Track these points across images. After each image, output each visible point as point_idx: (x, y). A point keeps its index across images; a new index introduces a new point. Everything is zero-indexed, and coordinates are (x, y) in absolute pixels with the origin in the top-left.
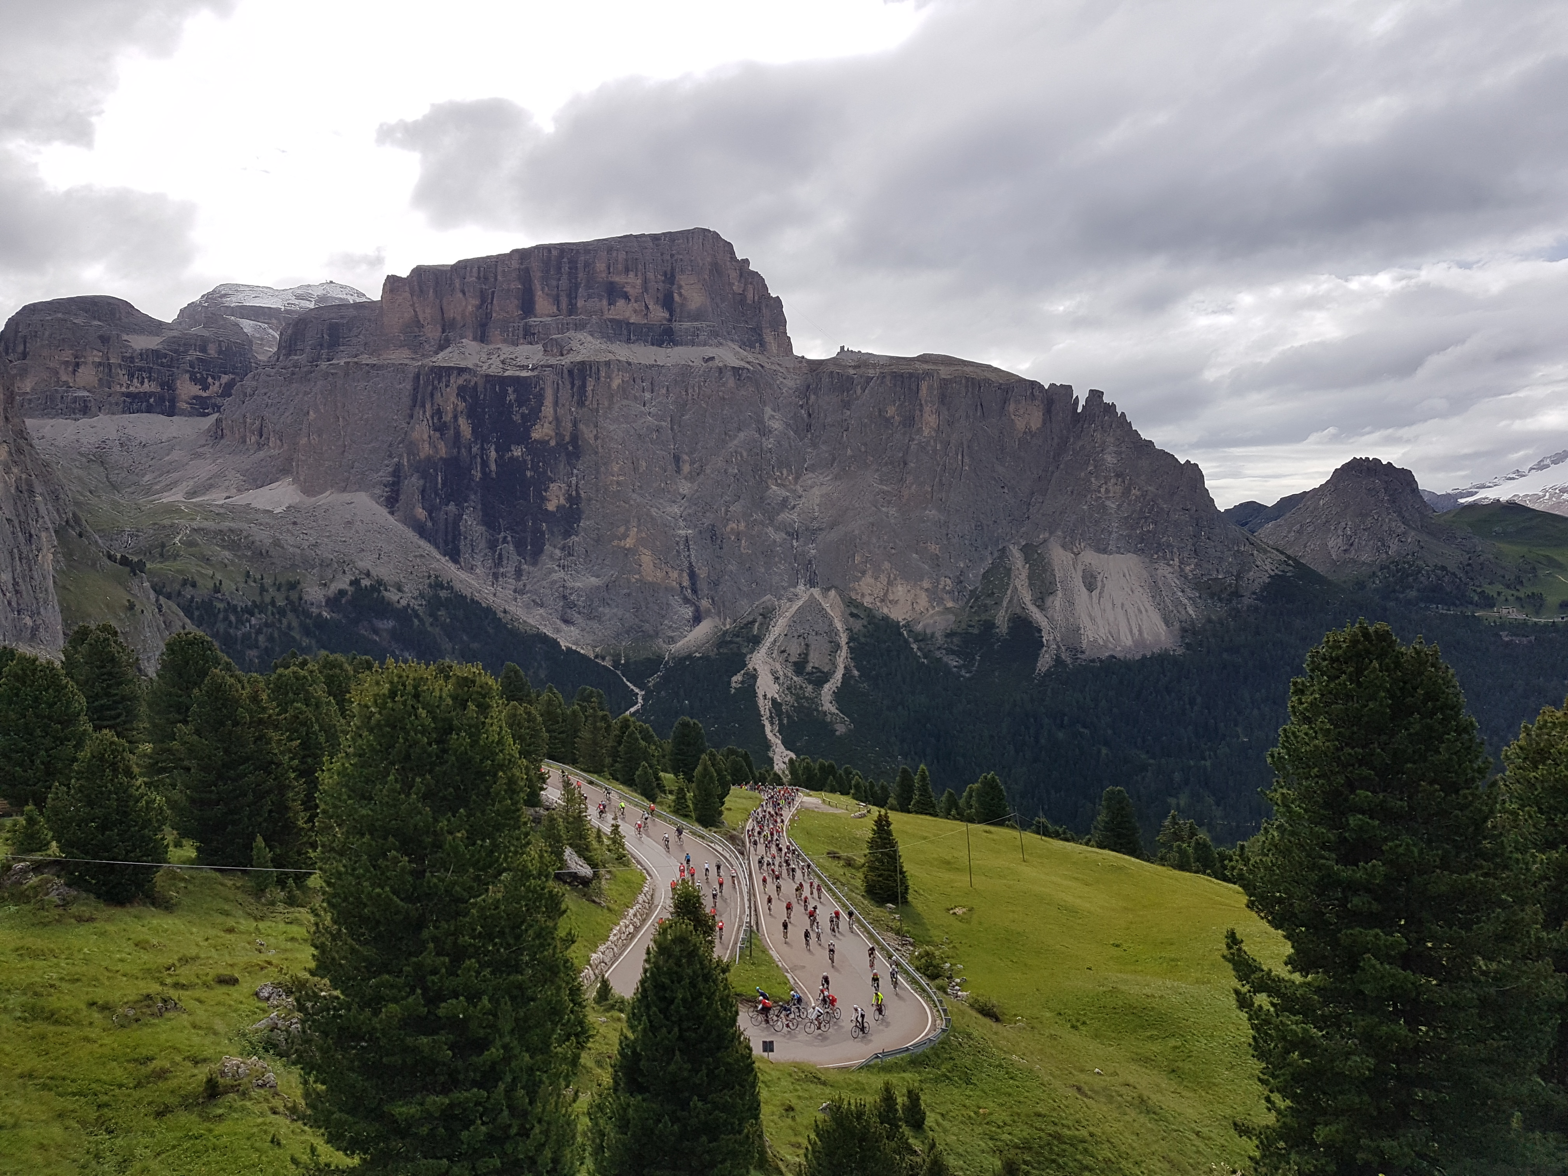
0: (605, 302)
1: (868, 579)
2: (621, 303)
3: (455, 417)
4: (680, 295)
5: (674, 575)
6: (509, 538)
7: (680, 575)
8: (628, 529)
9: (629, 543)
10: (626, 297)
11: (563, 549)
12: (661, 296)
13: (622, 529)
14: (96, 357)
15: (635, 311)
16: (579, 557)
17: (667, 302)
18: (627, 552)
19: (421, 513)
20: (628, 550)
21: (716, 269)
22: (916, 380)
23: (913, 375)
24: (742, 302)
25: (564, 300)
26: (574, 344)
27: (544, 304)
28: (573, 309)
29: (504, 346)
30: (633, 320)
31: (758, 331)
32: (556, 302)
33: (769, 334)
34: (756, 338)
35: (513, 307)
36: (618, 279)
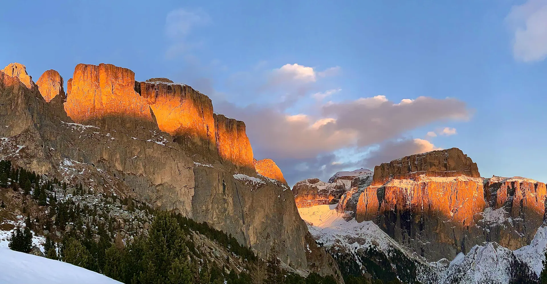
0: (429, 167)
1: (504, 239)
2: (433, 167)
4: (449, 164)
5: (450, 240)
6: (406, 232)
7: (452, 240)
8: (437, 227)
9: (437, 231)
10: (435, 165)
11: (420, 234)
12: (444, 165)
13: (436, 227)
15: (437, 169)
16: (425, 236)
17: (445, 166)
18: (437, 234)
19: (385, 226)
20: (438, 233)
21: (459, 157)
22: (513, 183)
23: (512, 182)
24: (466, 165)
25: (419, 167)
26: (422, 178)
27: (413, 169)
28: (421, 169)
29: (404, 180)
30: (437, 171)
31: (470, 171)
32: (417, 167)
33: (473, 172)
34: (470, 173)
35: (406, 170)
36: (432, 161)
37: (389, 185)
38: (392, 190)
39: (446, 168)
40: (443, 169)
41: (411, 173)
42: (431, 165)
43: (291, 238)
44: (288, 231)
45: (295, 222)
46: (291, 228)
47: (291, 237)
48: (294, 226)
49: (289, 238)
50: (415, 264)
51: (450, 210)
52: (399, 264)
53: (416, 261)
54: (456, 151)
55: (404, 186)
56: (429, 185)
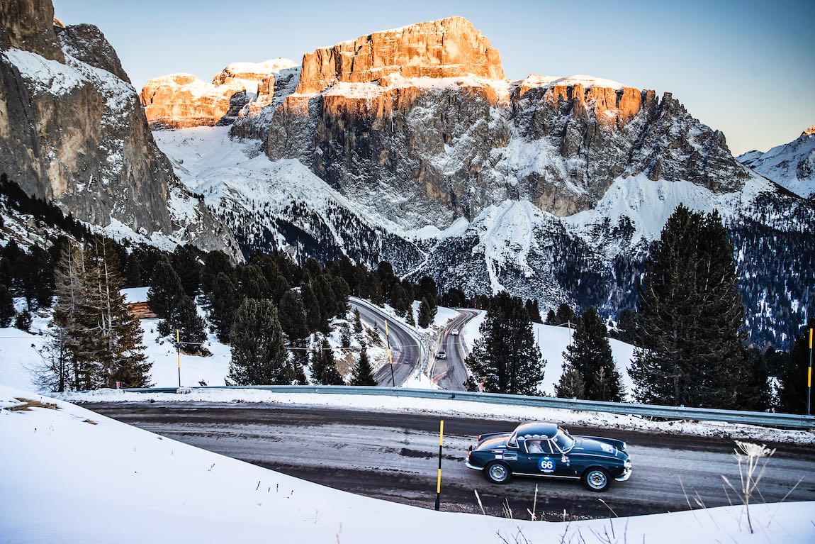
0: (407, 57)
1: (545, 196)
2: (415, 57)
4: (445, 51)
5: (444, 195)
7: (447, 196)
8: (420, 173)
9: (420, 180)
10: (418, 54)
12: (435, 52)
13: (417, 173)
14: (180, 101)
15: (423, 61)
17: (439, 55)
19: (322, 168)
21: (464, 37)
22: (570, 89)
23: (568, 87)
24: (478, 53)
25: (388, 58)
26: (392, 80)
27: (378, 61)
28: (392, 62)
29: (359, 84)
30: (422, 65)
31: (486, 67)
32: (384, 60)
33: (492, 68)
34: (485, 72)
35: (363, 64)
36: (414, 45)
37: (330, 93)
38: (336, 103)
39: (441, 59)
40: (435, 61)
41: (372, 69)
42: (411, 52)
43: (139, 185)
44: (134, 173)
45: (147, 157)
46: (139, 167)
47: (138, 183)
48: (144, 164)
49: (135, 185)
50: (378, 232)
51: (445, 142)
52: (348, 232)
53: (379, 229)
54: (459, 24)
55: (358, 95)
56: (406, 94)
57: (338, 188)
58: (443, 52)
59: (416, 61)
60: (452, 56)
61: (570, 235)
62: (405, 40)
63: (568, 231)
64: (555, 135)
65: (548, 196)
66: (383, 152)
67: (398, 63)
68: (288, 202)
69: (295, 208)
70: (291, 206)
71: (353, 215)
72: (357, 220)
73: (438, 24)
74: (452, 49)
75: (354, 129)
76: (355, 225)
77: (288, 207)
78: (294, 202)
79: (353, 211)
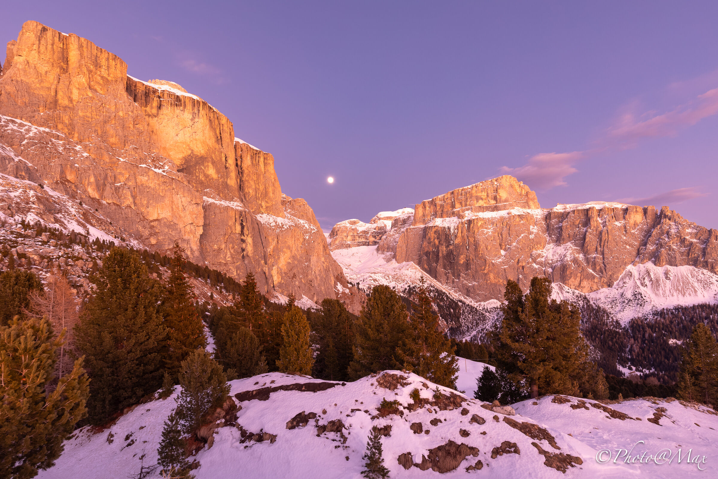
0: (475, 202)
1: (572, 280)
2: (480, 201)
3: (434, 239)
6: (450, 272)
8: (485, 268)
9: (486, 272)
10: (482, 199)
11: (466, 275)
12: (493, 197)
15: (485, 203)
16: (471, 277)
18: (485, 275)
19: (426, 266)
21: (511, 186)
22: (587, 211)
23: (585, 210)
24: (521, 195)
25: (463, 203)
26: (466, 215)
27: (458, 205)
28: (466, 205)
29: (447, 218)
30: (485, 205)
31: (527, 202)
32: (461, 203)
33: (531, 203)
34: (526, 205)
35: (449, 207)
36: (479, 194)
37: (431, 225)
38: (434, 230)
39: (496, 201)
40: (493, 202)
41: (455, 210)
42: (478, 199)
50: (460, 304)
51: (501, 249)
52: (442, 304)
53: (461, 301)
54: (508, 180)
55: (446, 225)
56: (475, 222)
57: (436, 278)
58: (498, 196)
59: (481, 203)
60: (503, 198)
61: (594, 305)
62: (474, 192)
63: (591, 302)
64: (577, 240)
65: (575, 279)
66: (462, 256)
67: (470, 205)
68: (406, 286)
69: (410, 289)
70: (408, 288)
71: (444, 293)
72: (447, 296)
73: (494, 181)
74: (503, 194)
75: (444, 244)
76: (445, 299)
77: (406, 289)
78: (409, 286)
79: (444, 291)
